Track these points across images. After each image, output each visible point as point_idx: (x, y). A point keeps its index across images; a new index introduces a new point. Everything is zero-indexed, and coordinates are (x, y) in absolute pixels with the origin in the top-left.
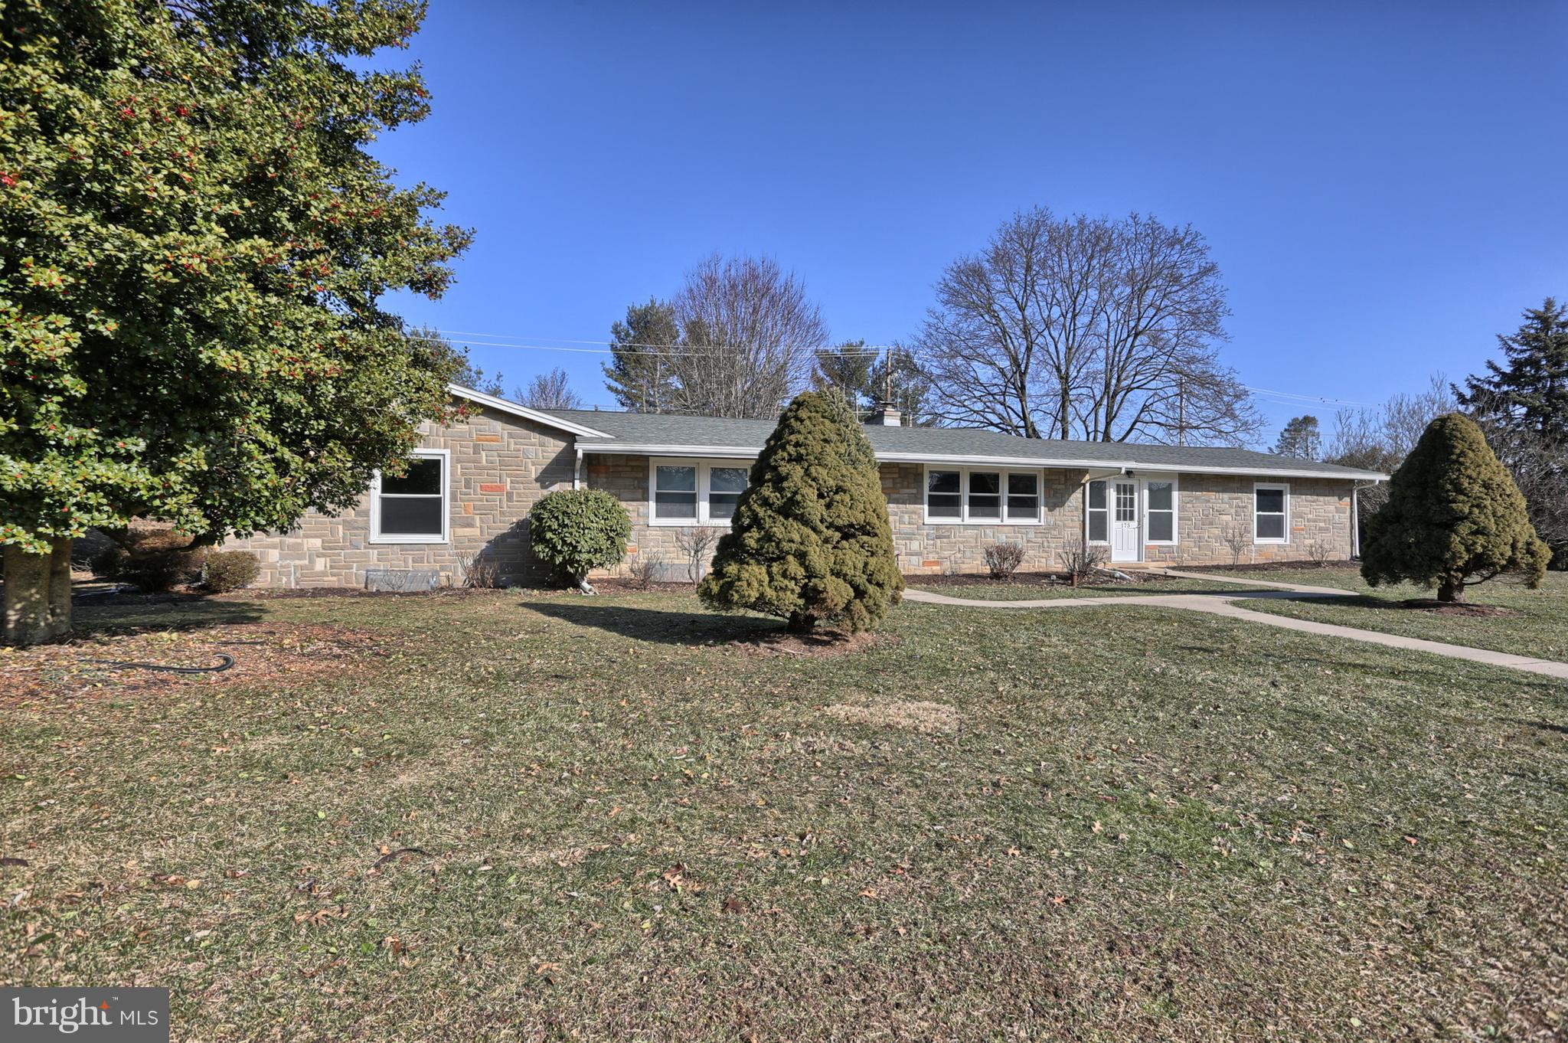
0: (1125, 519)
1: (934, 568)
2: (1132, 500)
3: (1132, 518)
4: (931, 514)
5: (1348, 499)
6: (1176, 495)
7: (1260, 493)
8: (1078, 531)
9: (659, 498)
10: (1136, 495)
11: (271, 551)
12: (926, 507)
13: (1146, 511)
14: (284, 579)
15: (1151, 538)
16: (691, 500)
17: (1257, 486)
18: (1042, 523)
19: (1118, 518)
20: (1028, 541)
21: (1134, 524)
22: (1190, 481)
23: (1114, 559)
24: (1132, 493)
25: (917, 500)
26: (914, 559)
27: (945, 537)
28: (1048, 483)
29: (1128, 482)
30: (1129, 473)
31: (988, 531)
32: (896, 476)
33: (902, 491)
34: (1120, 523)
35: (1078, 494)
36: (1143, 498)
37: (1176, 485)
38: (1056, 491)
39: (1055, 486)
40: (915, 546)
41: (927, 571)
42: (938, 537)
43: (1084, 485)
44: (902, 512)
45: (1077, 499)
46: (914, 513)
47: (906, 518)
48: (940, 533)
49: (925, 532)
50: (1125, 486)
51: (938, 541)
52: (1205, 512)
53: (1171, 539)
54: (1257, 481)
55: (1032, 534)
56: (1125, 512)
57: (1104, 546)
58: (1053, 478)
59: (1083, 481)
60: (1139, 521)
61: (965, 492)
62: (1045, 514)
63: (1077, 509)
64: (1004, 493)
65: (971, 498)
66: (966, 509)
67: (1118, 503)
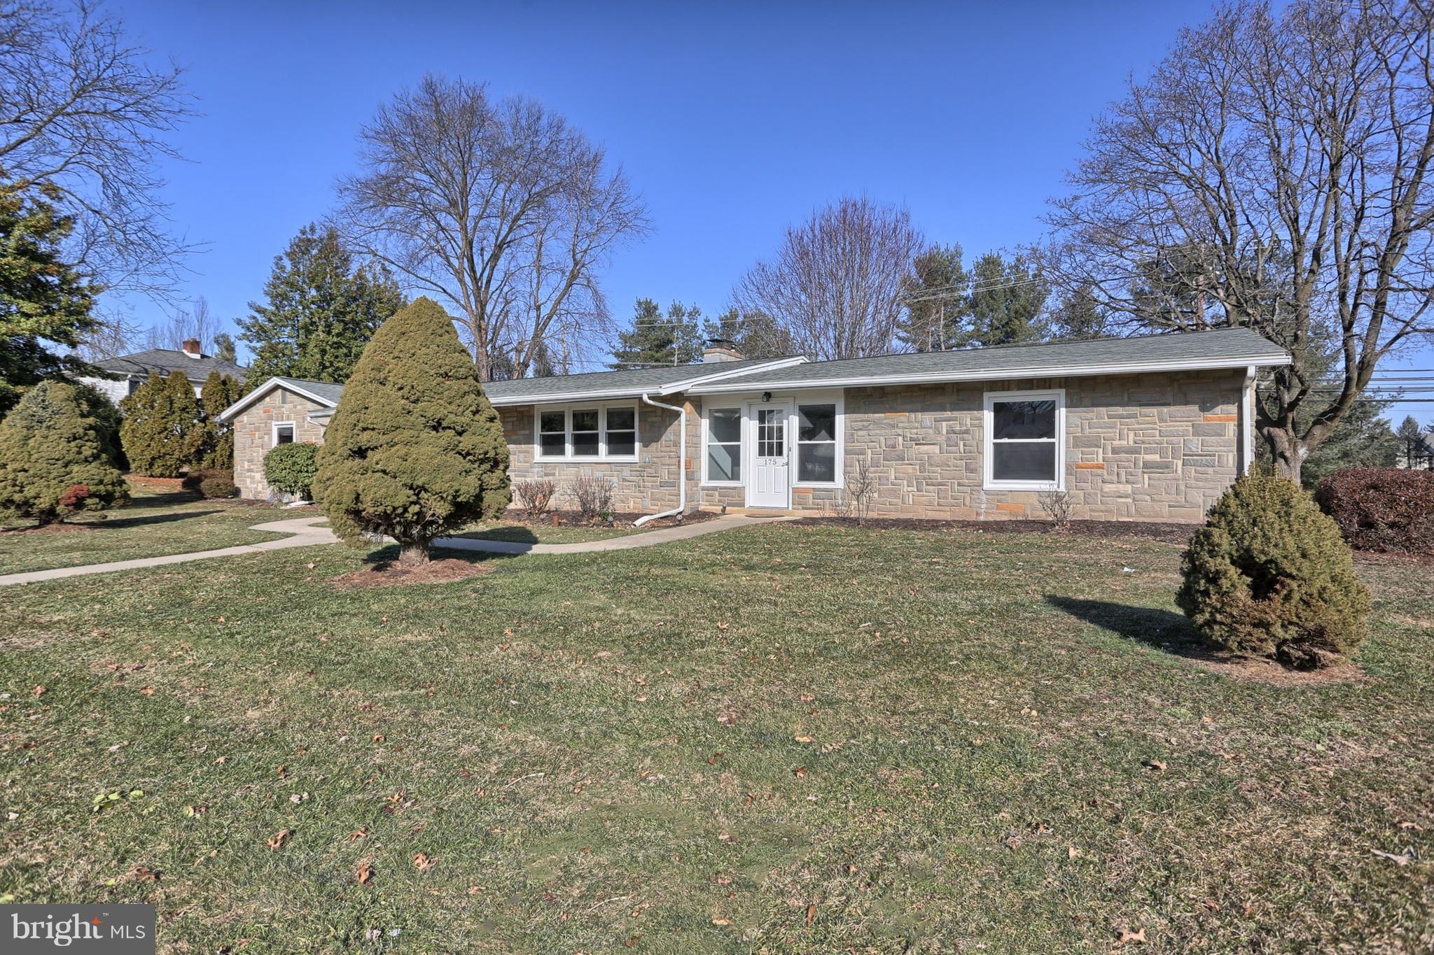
0: (771, 454)
2: (780, 430)
3: (780, 453)
4: (546, 453)
5: (1233, 409)
6: (840, 420)
7: (999, 409)
8: (676, 469)
10: (784, 422)
12: (538, 447)
13: (796, 440)
15: (803, 476)
17: (990, 398)
18: (637, 460)
19: (761, 453)
20: (624, 481)
21: (783, 459)
22: (862, 399)
23: (749, 503)
24: (779, 420)
25: (529, 440)
27: (552, 475)
28: (643, 415)
29: (774, 407)
30: (768, 395)
31: (587, 468)
33: (519, 432)
34: (763, 459)
35: (676, 426)
36: (792, 425)
37: (840, 407)
38: (651, 425)
39: (649, 420)
42: (546, 475)
44: (519, 452)
45: (674, 433)
46: (529, 452)
47: (523, 456)
48: (548, 470)
49: (537, 470)
50: (769, 412)
51: (548, 479)
52: (890, 442)
53: (830, 477)
54: (991, 390)
55: (626, 472)
56: (771, 446)
57: (735, 488)
58: (649, 410)
59: (683, 411)
60: (789, 455)
61: (569, 430)
62: (640, 450)
63: (674, 443)
64: (602, 429)
65: (574, 436)
66: (569, 447)
67: (762, 434)
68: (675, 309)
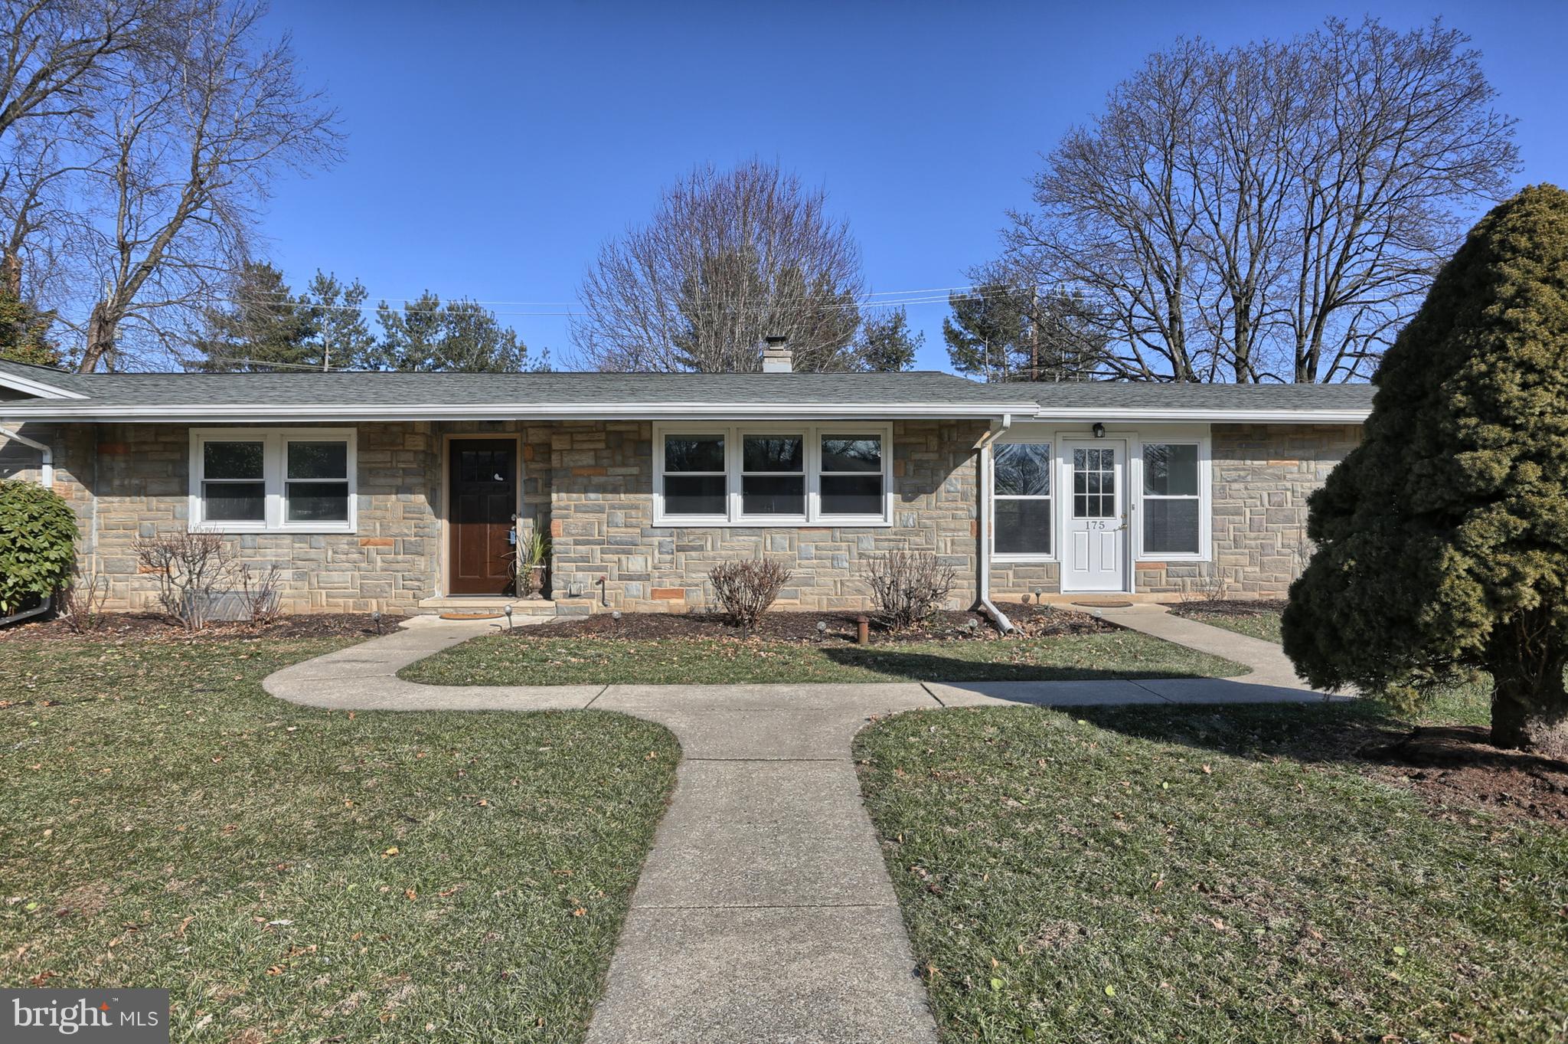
0: (1094, 512)
1: (673, 601)
2: (1109, 480)
3: (1109, 510)
4: (670, 509)
6: (1206, 469)
8: (968, 536)
9: (210, 492)
10: (1118, 469)
12: (658, 500)
13: (1139, 495)
15: (1151, 545)
16: (257, 493)
18: (890, 523)
19: (1079, 510)
20: (861, 556)
21: (1116, 521)
22: (1236, 440)
23: (1065, 586)
24: (1109, 465)
25: (642, 485)
26: (635, 586)
27: (693, 549)
28: (901, 451)
29: (1101, 445)
30: (1097, 427)
31: (778, 537)
32: (602, 445)
33: (611, 471)
34: (1082, 521)
35: (967, 468)
36: (1131, 474)
37: (1205, 446)
38: (919, 466)
39: (917, 456)
41: (661, 606)
42: (680, 549)
43: (979, 451)
44: (612, 507)
45: (964, 480)
46: (637, 508)
47: (620, 516)
48: (684, 543)
49: (656, 541)
50: (1093, 453)
51: (682, 556)
52: (1275, 499)
53: (1194, 548)
55: (868, 544)
56: (1094, 501)
57: (1041, 565)
58: (913, 440)
59: (978, 445)
60: (1125, 516)
61: (734, 470)
62: (896, 506)
63: (964, 497)
64: (812, 470)
65: (746, 481)
66: (735, 500)
67: (1079, 483)
68: (320, 280)
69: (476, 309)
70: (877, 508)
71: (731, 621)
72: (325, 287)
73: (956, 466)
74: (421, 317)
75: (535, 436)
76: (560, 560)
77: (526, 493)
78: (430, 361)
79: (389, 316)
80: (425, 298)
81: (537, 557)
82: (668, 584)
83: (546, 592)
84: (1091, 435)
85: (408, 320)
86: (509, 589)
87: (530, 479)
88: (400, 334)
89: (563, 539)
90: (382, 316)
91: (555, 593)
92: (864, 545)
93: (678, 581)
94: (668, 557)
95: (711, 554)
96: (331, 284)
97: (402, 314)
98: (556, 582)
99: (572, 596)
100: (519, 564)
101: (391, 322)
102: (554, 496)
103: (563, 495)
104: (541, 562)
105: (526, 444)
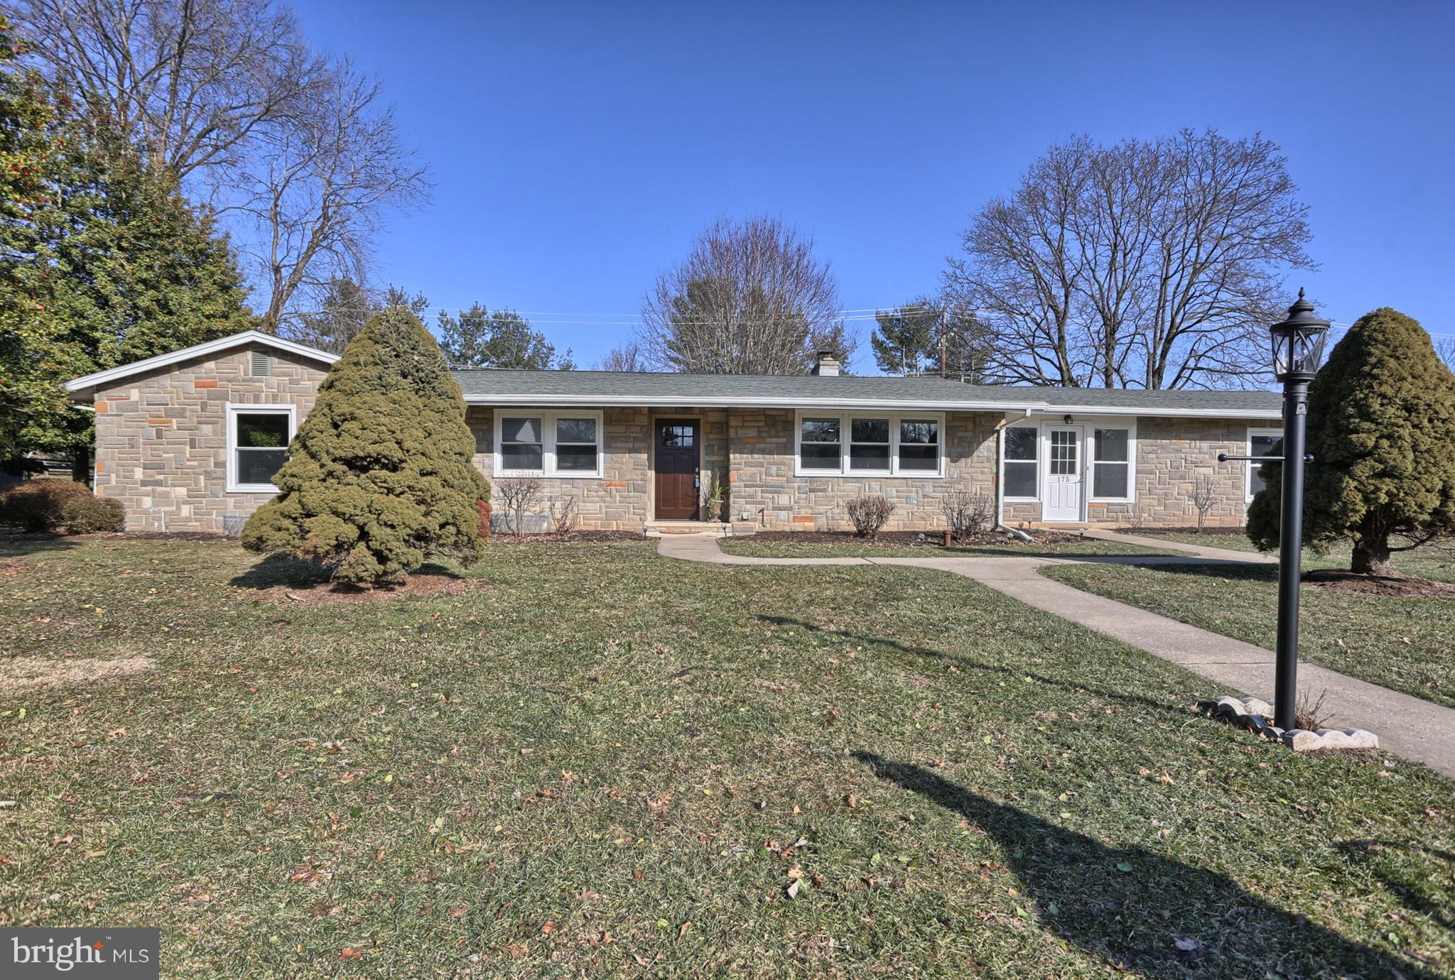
0: (1063, 472)
1: (807, 524)
2: (1073, 451)
3: (1072, 471)
4: (804, 465)
6: (1133, 444)
7: (1256, 441)
8: (990, 485)
9: (506, 450)
10: (1078, 444)
11: (144, 498)
12: (798, 459)
13: (1091, 462)
14: (156, 524)
15: (1097, 493)
16: (538, 451)
17: (1251, 432)
18: (943, 475)
19: (1054, 470)
20: (924, 496)
21: (1076, 478)
22: (1151, 427)
23: (1044, 518)
24: (1073, 441)
25: (787, 449)
26: (783, 514)
27: (820, 491)
28: (950, 430)
29: (1068, 429)
30: (1068, 418)
31: (873, 484)
32: (762, 424)
33: (768, 440)
34: (1055, 477)
35: (990, 442)
36: (1087, 447)
37: (1133, 431)
38: (961, 439)
39: (960, 434)
40: (784, 500)
41: (799, 527)
42: (812, 491)
43: (998, 432)
44: (769, 463)
45: (988, 449)
46: (784, 464)
47: (774, 469)
48: (814, 487)
49: (796, 485)
50: (1064, 434)
51: (812, 495)
52: (1174, 464)
53: (1125, 495)
54: (1252, 426)
55: (929, 489)
56: (1063, 464)
57: (1030, 504)
58: (958, 424)
59: (998, 428)
60: (1082, 474)
61: (846, 440)
62: (947, 465)
63: (988, 460)
64: (895, 442)
65: (853, 448)
66: (846, 460)
67: (1054, 453)
68: (392, 293)
69: (515, 318)
70: (934, 467)
71: (861, 534)
72: (396, 298)
73: (984, 441)
74: (472, 323)
75: (713, 418)
76: (735, 497)
77: (707, 454)
78: (478, 357)
79: (447, 322)
80: (475, 308)
81: (718, 495)
82: (803, 513)
83: (725, 518)
84: (1064, 422)
85: (461, 325)
86: (695, 517)
87: (709, 445)
88: (456, 336)
89: (737, 484)
90: (442, 322)
91: (732, 518)
92: (926, 490)
93: (810, 511)
94: (804, 496)
95: (831, 494)
96: (401, 296)
97: (457, 320)
98: (733, 511)
99: (743, 520)
100: (702, 499)
101: (449, 327)
102: (732, 456)
103: (738, 455)
104: (722, 498)
105: (706, 423)
